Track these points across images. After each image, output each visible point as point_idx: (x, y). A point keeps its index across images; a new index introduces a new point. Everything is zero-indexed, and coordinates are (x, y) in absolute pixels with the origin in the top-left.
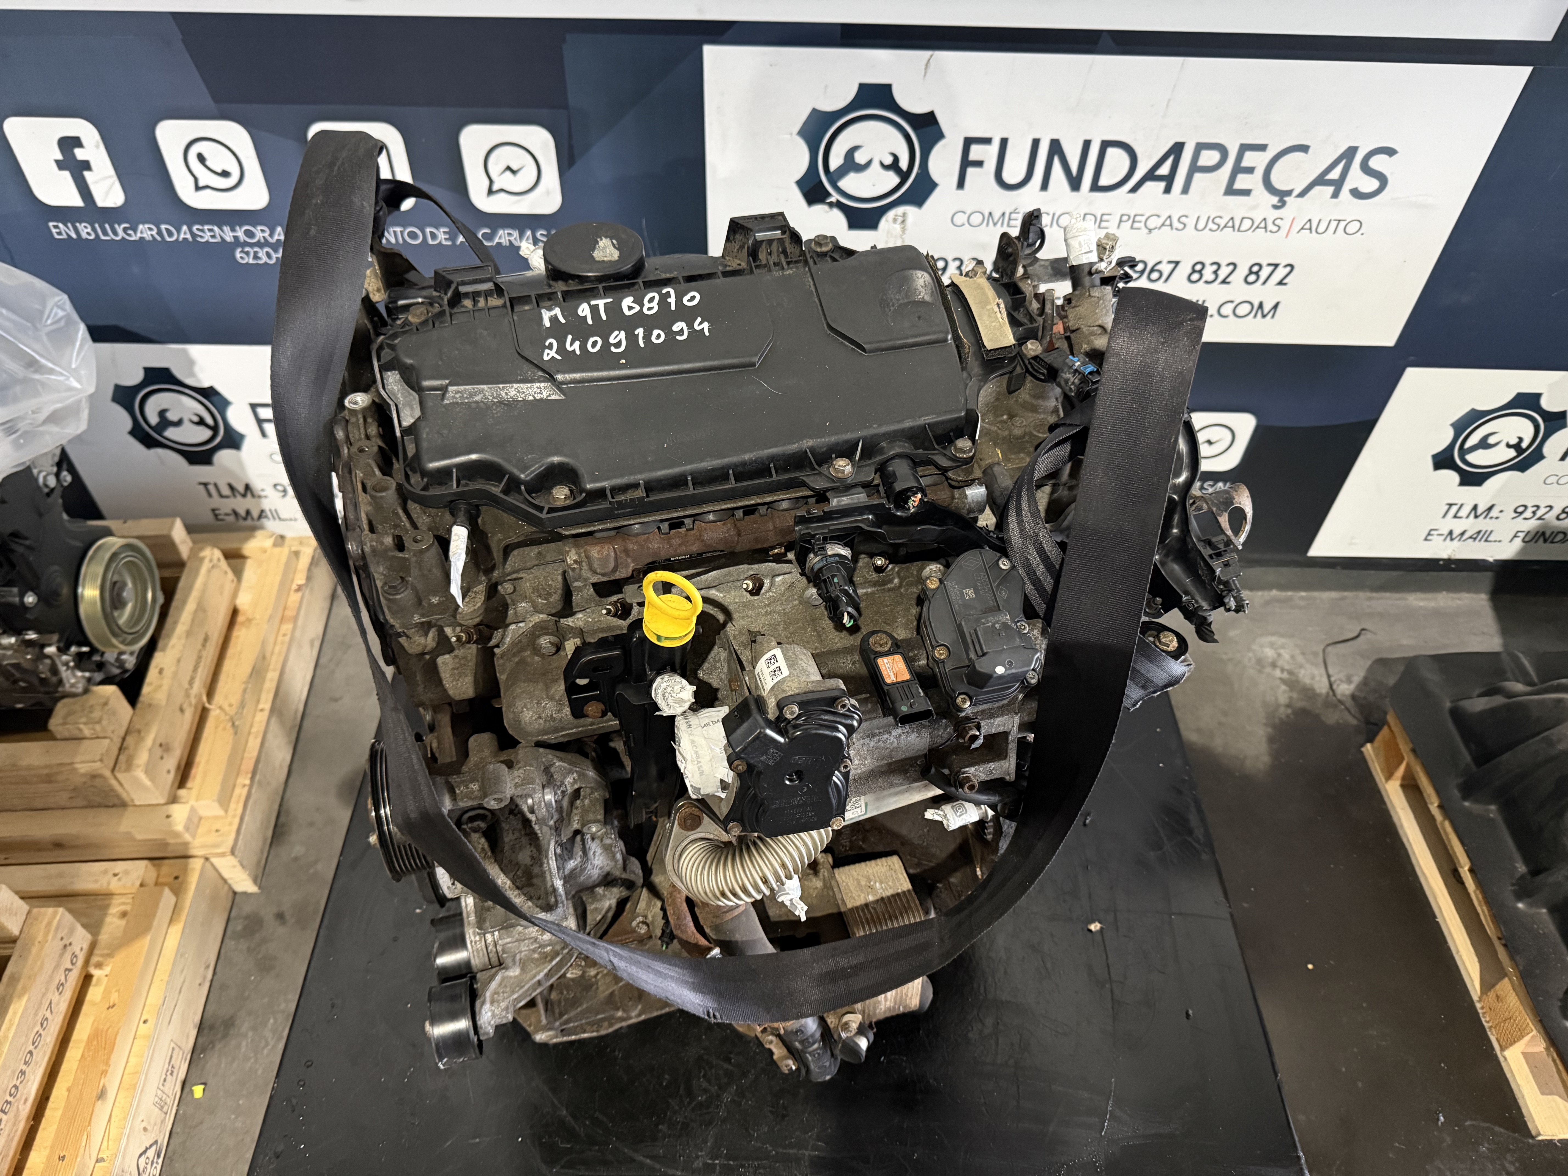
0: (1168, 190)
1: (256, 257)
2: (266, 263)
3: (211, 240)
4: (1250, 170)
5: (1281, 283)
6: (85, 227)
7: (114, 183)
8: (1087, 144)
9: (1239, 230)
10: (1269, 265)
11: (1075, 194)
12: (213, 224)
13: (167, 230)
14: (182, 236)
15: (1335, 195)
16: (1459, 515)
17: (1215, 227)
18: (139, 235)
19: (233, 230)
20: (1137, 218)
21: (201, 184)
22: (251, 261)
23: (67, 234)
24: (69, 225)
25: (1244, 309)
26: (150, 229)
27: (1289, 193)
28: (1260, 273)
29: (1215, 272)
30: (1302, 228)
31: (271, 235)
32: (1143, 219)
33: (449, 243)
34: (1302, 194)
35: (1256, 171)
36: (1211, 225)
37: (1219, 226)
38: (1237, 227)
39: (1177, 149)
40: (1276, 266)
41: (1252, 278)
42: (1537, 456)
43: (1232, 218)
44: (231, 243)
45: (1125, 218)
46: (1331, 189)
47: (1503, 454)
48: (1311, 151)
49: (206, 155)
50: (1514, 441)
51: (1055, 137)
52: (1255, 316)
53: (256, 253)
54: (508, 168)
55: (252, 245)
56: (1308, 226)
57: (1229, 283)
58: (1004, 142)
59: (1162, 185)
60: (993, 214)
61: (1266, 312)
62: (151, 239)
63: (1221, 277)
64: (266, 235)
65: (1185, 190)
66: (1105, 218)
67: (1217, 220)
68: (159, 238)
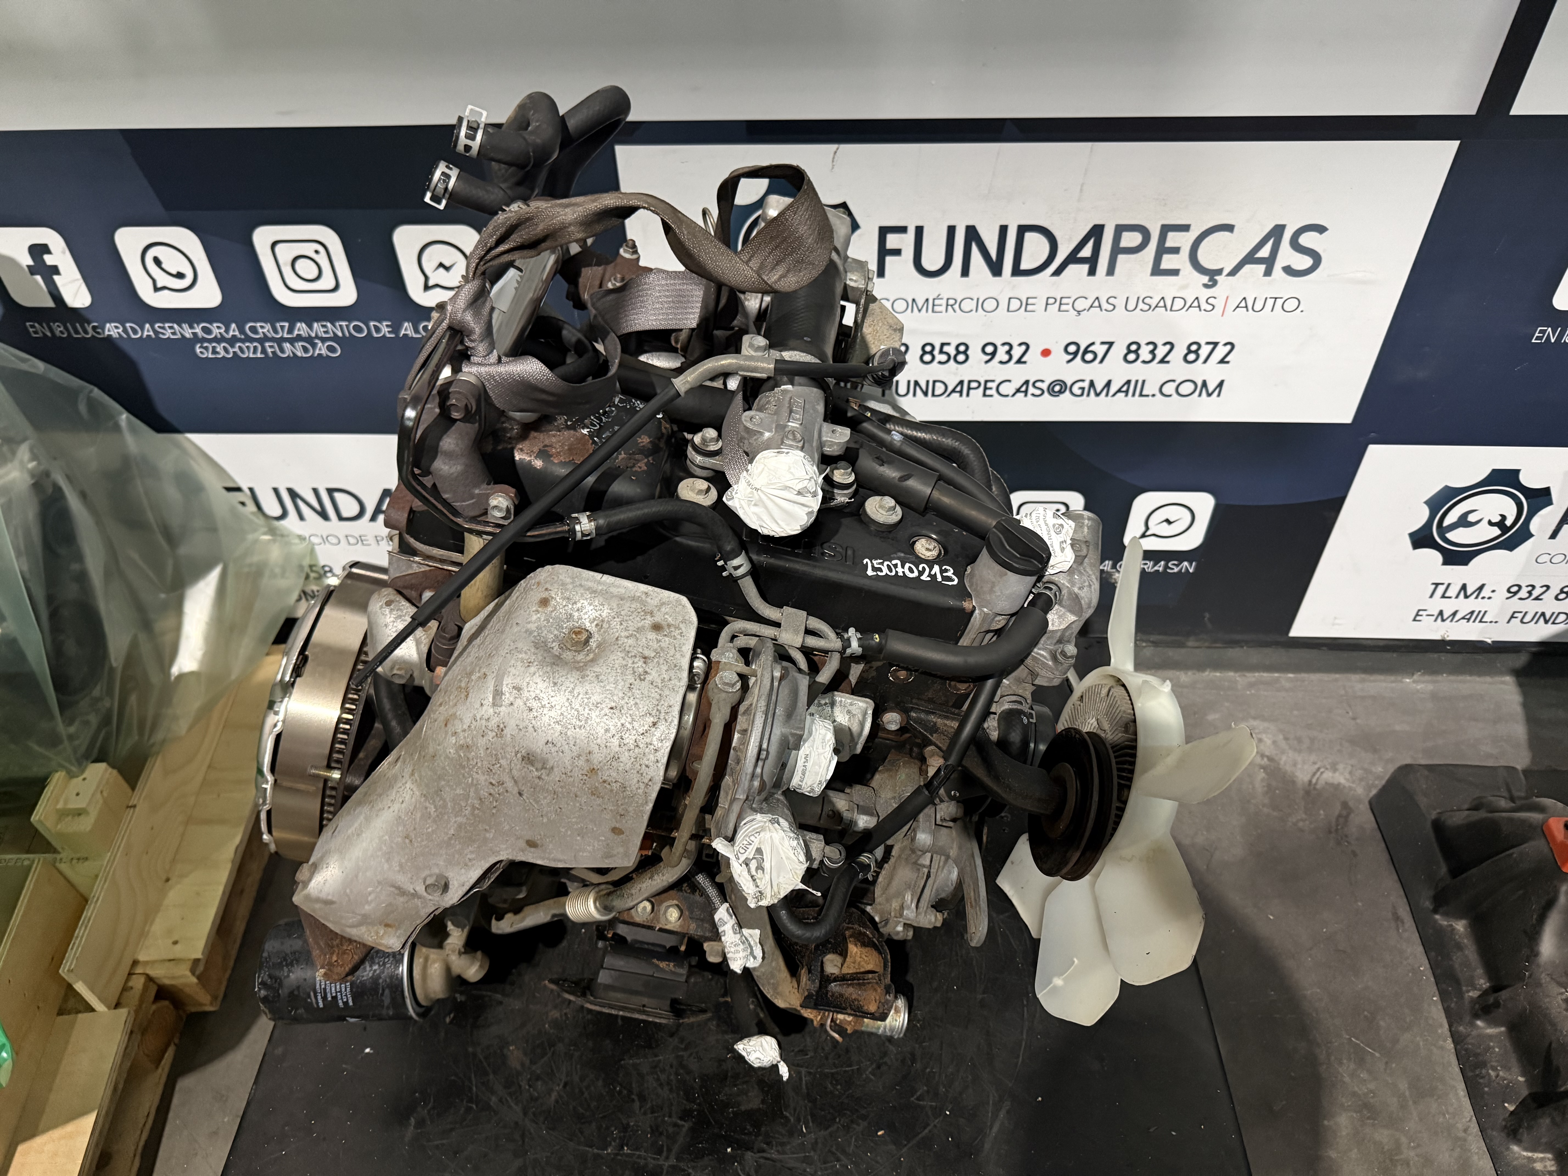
0: (1092, 272)
1: (214, 352)
2: (224, 357)
3: (172, 337)
4: (1176, 250)
5: (1222, 361)
6: (58, 326)
7: (80, 286)
8: (1003, 230)
9: (1171, 310)
10: (1208, 343)
11: (997, 278)
12: (173, 322)
13: (131, 327)
14: (146, 333)
15: (1268, 273)
16: (1447, 595)
17: (1147, 307)
18: (107, 333)
19: (191, 327)
20: (1064, 301)
21: (159, 285)
22: (210, 356)
23: (43, 333)
24: (44, 325)
25: (1186, 388)
26: (116, 327)
27: (1219, 272)
28: (1200, 352)
29: (1152, 352)
30: (1238, 307)
31: (227, 331)
32: (1070, 301)
33: (393, 336)
34: (1233, 273)
35: (1181, 251)
36: (1141, 305)
37: (1150, 307)
38: (1169, 307)
39: (1097, 232)
40: (1216, 344)
41: (1191, 357)
42: (1524, 535)
43: (1163, 298)
44: (190, 339)
45: (1051, 301)
46: (1262, 268)
47: (1486, 533)
48: (1236, 230)
49: (161, 258)
50: (1496, 519)
51: (971, 223)
52: (1200, 395)
53: (214, 348)
54: (441, 265)
55: (210, 341)
56: (1243, 304)
57: (1168, 362)
58: (919, 231)
59: (1086, 267)
60: (917, 300)
61: (1210, 391)
62: (118, 336)
63: (1159, 356)
64: (222, 331)
65: (1111, 271)
66: (1030, 301)
67: (1147, 301)
68: (125, 336)
